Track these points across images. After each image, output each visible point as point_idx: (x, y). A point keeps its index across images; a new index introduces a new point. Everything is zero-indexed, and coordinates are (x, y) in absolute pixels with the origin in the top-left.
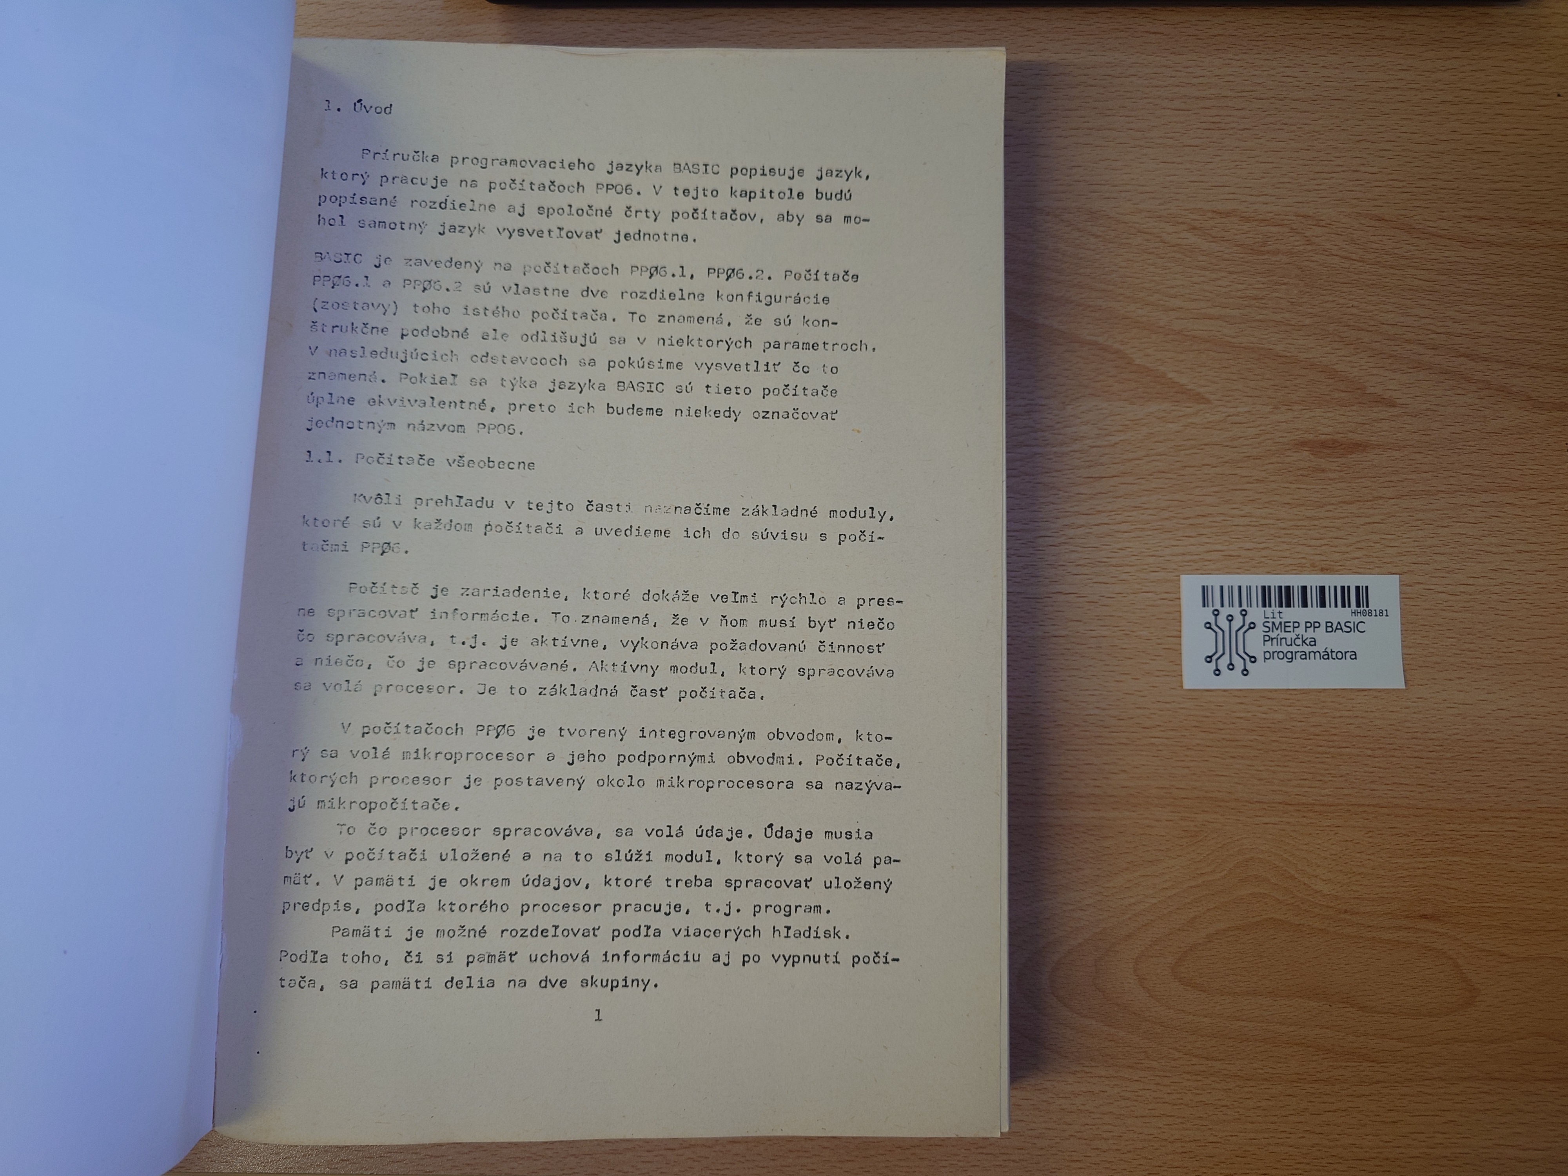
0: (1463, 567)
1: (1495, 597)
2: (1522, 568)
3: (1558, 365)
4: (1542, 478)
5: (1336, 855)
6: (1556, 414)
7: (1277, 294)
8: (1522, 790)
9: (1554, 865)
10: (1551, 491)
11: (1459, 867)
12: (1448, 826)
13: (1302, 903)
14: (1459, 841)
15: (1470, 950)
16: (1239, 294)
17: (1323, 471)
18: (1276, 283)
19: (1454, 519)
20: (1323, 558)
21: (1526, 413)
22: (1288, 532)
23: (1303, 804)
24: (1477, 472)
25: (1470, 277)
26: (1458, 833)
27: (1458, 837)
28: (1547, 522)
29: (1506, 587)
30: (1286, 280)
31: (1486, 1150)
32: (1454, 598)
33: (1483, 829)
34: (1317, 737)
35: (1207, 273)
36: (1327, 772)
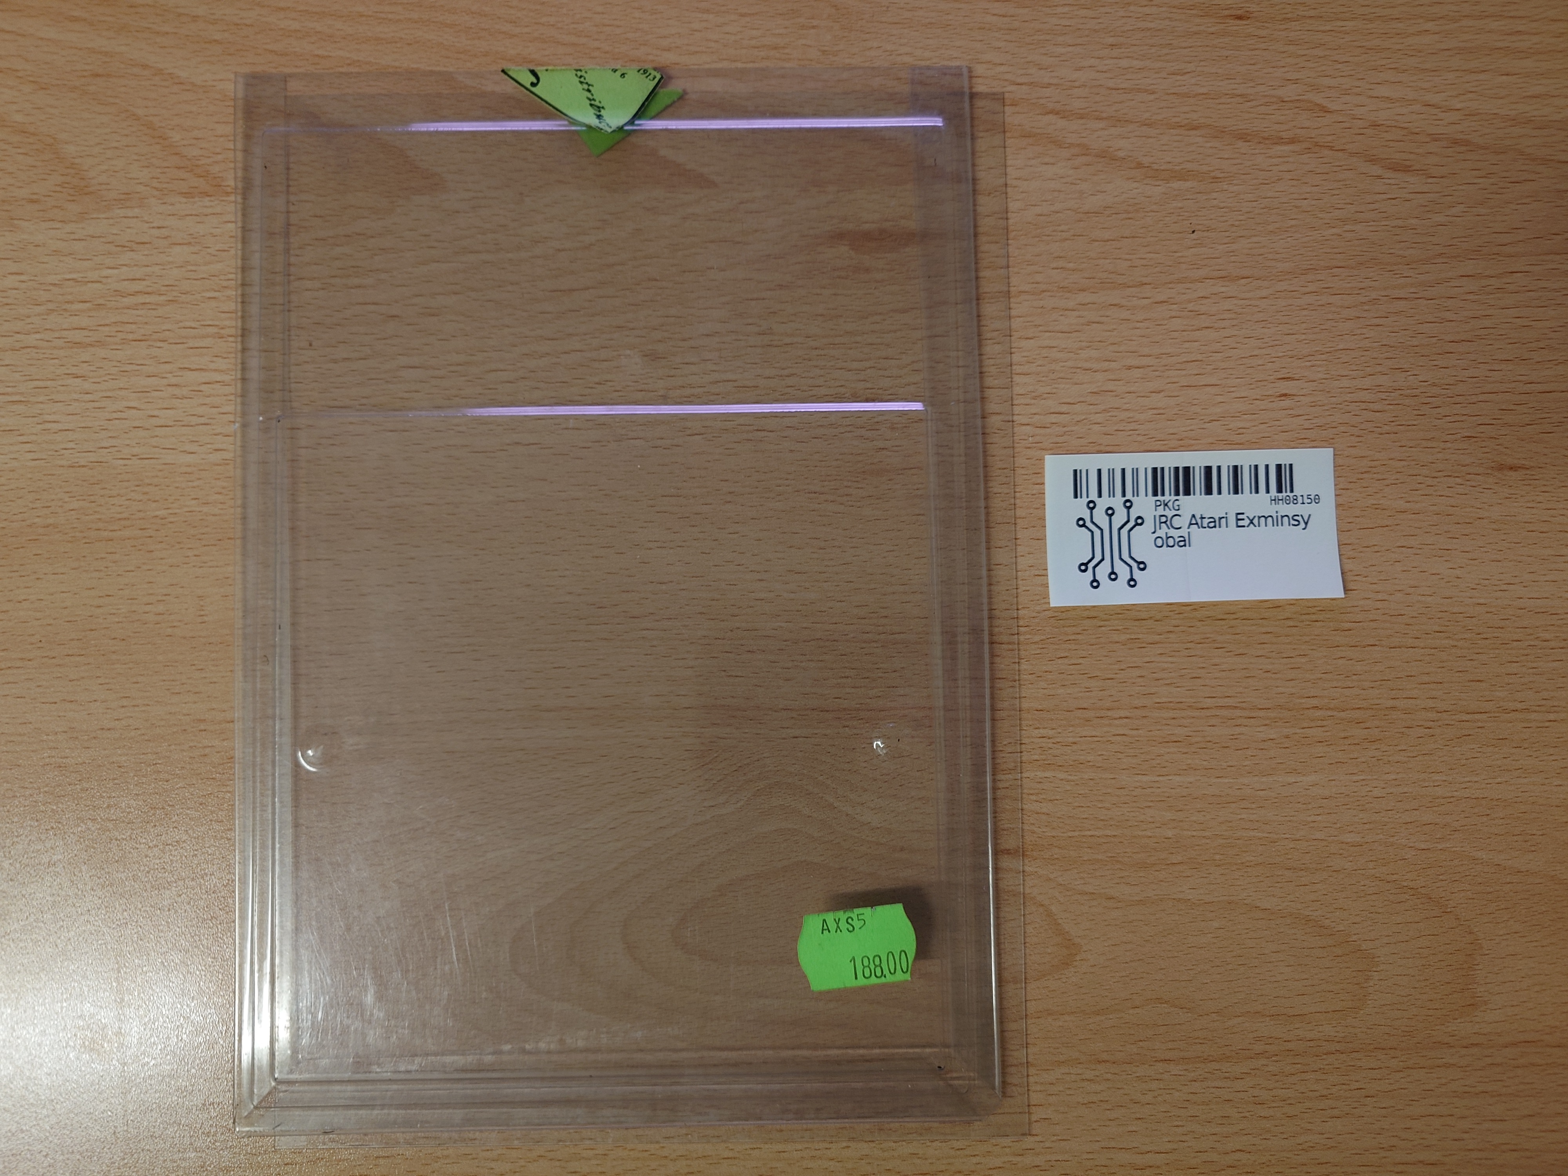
0: (1054, 391)
1: (1096, 428)
2: (1132, 389)
3: (1177, 120)
4: (1157, 269)
5: (889, 774)
6: (1176, 185)
7: (804, 42)
8: (1134, 681)
9: (1178, 778)
10: (1170, 286)
11: (1052, 785)
12: (1037, 731)
13: (844, 840)
14: (1050, 752)
15: (1069, 893)
16: (753, 42)
17: (867, 270)
18: (803, 27)
19: (1041, 328)
20: (869, 385)
21: (1135, 185)
22: (822, 352)
23: (845, 709)
24: (1071, 265)
25: (1060, 10)
26: (1049, 740)
27: (1050, 745)
28: (1167, 327)
29: (1110, 414)
30: (815, 22)
31: (1090, 1156)
32: (1042, 431)
33: (1084, 734)
34: (863, 621)
35: (711, 16)
36: (876, 666)
